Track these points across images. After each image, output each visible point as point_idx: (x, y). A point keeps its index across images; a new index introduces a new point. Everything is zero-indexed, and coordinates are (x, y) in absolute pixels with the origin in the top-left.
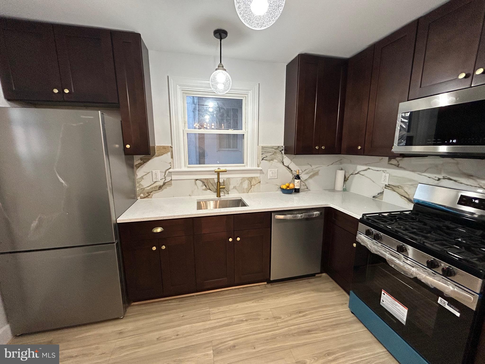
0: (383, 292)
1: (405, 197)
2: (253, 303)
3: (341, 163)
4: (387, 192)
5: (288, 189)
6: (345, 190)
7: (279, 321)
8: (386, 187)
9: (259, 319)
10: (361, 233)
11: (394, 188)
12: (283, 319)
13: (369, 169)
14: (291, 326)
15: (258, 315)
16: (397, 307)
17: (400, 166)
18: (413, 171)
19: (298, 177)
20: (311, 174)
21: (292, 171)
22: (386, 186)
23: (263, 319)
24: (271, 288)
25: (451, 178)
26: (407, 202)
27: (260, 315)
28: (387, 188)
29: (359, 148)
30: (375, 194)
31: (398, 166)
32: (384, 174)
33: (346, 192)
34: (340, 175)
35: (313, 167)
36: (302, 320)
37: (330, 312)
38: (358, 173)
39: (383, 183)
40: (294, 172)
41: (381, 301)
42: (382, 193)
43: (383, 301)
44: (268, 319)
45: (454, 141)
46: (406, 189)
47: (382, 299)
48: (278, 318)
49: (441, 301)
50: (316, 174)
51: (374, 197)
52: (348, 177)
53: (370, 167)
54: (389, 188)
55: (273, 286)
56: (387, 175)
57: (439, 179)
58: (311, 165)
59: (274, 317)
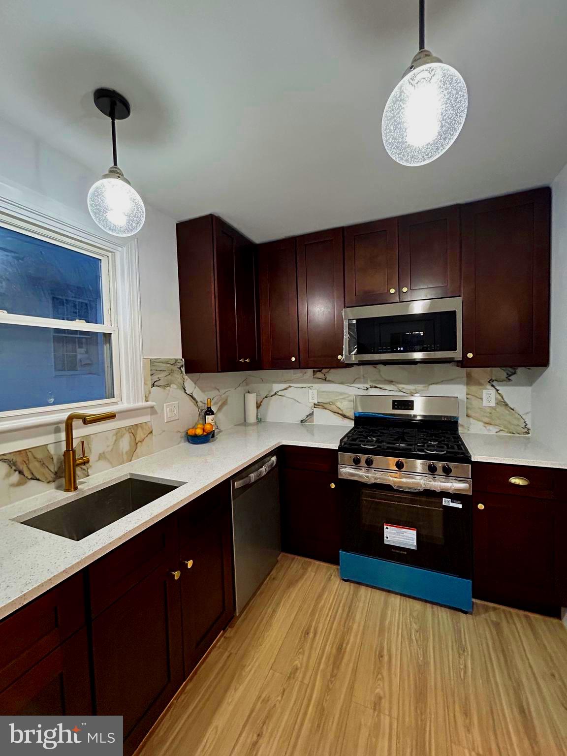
0: (385, 527)
1: (338, 413)
2: (236, 690)
3: (247, 384)
4: (317, 411)
5: (205, 434)
6: (259, 421)
7: (299, 675)
8: (315, 406)
9: (275, 705)
10: (345, 465)
11: (326, 406)
12: (301, 664)
13: (290, 387)
14: (319, 667)
15: (266, 701)
16: (405, 534)
17: (327, 379)
18: (342, 383)
19: (209, 412)
20: (220, 404)
21: (197, 402)
22: (315, 404)
23: (279, 698)
24: (236, 632)
25: (377, 386)
26: (341, 419)
27: (269, 696)
28: (317, 406)
29: (293, 359)
30: (303, 417)
31: (325, 380)
32: (311, 391)
33: (263, 424)
34: (252, 399)
35: (222, 391)
36: (319, 640)
37: (329, 599)
38: (275, 394)
39: (311, 401)
40: (200, 404)
41: (385, 539)
42: (312, 414)
43: (387, 538)
44: (284, 691)
45: (402, 349)
46: (338, 404)
47: (385, 536)
48: (295, 674)
49: (446, 502)
50: (225, 403)
51: (302, 421)
52: (261, 402)
53: (292, 385)
54: (319, 407)
55: (235, 628)
56: (315, 391)
57: (367, 389)
58: (218, 390)
59: (289, 678)
